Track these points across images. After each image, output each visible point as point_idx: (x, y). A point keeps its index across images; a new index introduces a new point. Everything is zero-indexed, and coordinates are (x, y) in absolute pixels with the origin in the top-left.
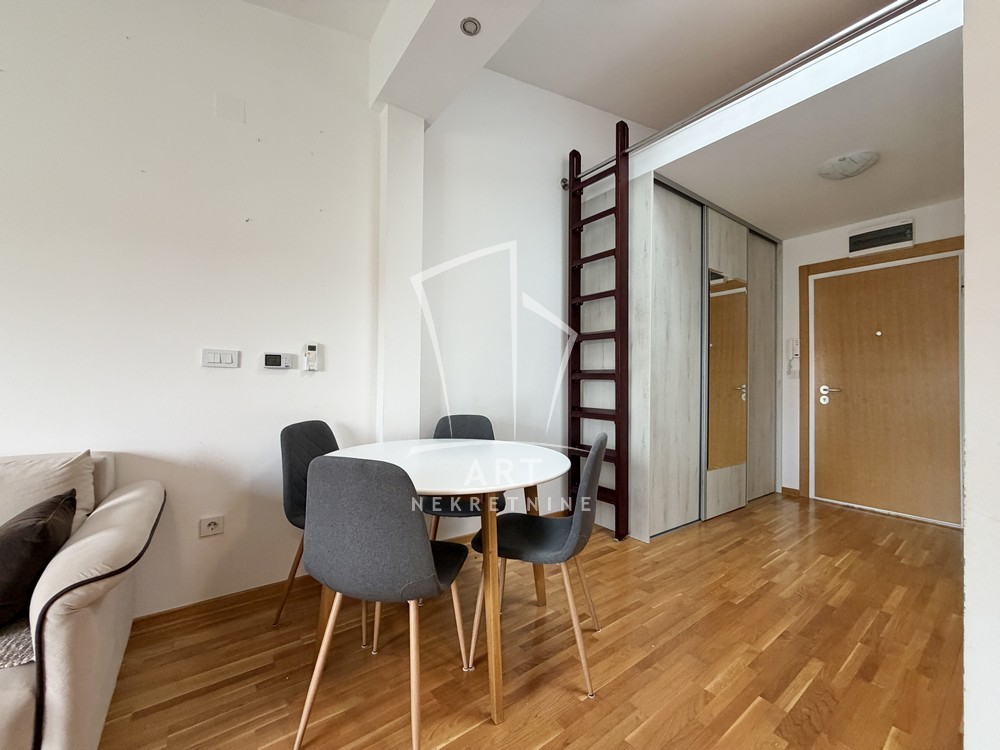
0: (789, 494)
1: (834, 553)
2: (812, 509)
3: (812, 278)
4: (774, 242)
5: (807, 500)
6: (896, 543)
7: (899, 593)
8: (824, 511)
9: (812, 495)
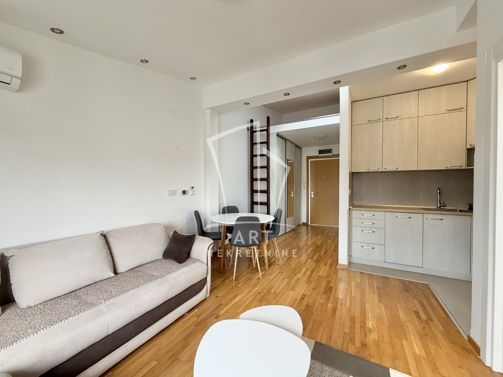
0: (304, 224)
1: (317, 236)
2: (309, 227)
3: (310, 160)
4: (300, 148)
5: (308, 225)
6: (329, 232)
7: (330, 241)
8: (313, 228)
9: (309, 224)
